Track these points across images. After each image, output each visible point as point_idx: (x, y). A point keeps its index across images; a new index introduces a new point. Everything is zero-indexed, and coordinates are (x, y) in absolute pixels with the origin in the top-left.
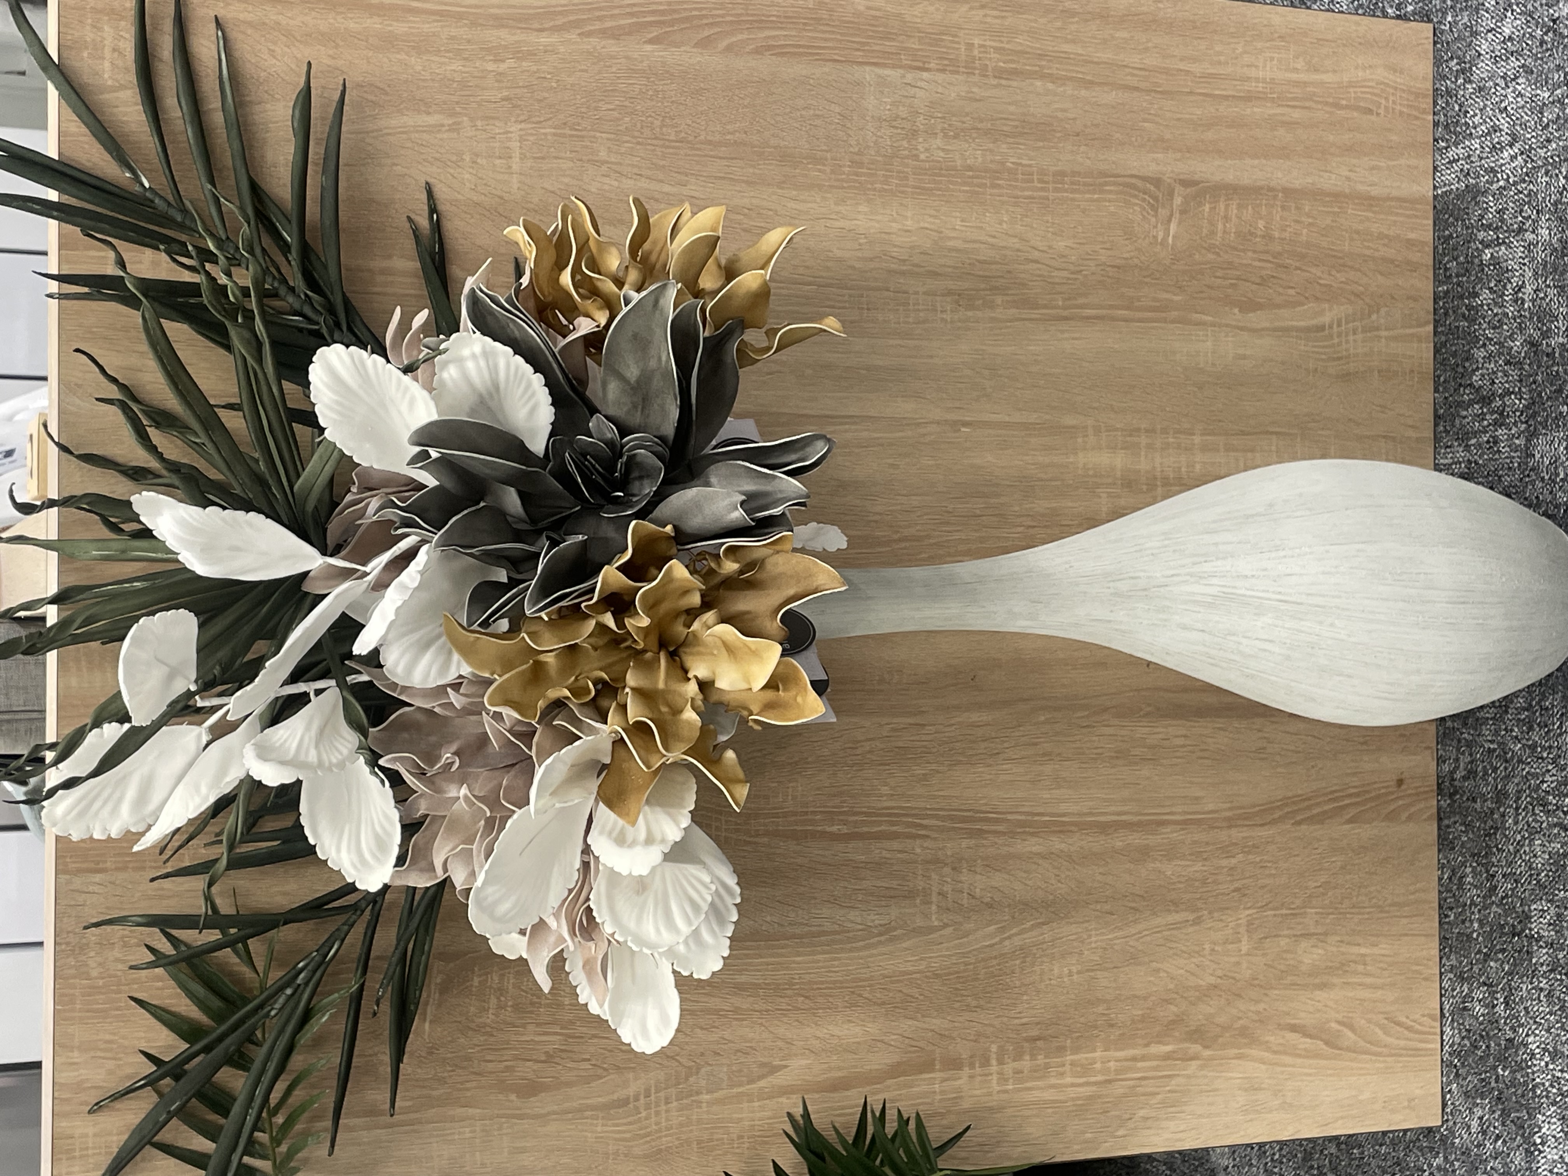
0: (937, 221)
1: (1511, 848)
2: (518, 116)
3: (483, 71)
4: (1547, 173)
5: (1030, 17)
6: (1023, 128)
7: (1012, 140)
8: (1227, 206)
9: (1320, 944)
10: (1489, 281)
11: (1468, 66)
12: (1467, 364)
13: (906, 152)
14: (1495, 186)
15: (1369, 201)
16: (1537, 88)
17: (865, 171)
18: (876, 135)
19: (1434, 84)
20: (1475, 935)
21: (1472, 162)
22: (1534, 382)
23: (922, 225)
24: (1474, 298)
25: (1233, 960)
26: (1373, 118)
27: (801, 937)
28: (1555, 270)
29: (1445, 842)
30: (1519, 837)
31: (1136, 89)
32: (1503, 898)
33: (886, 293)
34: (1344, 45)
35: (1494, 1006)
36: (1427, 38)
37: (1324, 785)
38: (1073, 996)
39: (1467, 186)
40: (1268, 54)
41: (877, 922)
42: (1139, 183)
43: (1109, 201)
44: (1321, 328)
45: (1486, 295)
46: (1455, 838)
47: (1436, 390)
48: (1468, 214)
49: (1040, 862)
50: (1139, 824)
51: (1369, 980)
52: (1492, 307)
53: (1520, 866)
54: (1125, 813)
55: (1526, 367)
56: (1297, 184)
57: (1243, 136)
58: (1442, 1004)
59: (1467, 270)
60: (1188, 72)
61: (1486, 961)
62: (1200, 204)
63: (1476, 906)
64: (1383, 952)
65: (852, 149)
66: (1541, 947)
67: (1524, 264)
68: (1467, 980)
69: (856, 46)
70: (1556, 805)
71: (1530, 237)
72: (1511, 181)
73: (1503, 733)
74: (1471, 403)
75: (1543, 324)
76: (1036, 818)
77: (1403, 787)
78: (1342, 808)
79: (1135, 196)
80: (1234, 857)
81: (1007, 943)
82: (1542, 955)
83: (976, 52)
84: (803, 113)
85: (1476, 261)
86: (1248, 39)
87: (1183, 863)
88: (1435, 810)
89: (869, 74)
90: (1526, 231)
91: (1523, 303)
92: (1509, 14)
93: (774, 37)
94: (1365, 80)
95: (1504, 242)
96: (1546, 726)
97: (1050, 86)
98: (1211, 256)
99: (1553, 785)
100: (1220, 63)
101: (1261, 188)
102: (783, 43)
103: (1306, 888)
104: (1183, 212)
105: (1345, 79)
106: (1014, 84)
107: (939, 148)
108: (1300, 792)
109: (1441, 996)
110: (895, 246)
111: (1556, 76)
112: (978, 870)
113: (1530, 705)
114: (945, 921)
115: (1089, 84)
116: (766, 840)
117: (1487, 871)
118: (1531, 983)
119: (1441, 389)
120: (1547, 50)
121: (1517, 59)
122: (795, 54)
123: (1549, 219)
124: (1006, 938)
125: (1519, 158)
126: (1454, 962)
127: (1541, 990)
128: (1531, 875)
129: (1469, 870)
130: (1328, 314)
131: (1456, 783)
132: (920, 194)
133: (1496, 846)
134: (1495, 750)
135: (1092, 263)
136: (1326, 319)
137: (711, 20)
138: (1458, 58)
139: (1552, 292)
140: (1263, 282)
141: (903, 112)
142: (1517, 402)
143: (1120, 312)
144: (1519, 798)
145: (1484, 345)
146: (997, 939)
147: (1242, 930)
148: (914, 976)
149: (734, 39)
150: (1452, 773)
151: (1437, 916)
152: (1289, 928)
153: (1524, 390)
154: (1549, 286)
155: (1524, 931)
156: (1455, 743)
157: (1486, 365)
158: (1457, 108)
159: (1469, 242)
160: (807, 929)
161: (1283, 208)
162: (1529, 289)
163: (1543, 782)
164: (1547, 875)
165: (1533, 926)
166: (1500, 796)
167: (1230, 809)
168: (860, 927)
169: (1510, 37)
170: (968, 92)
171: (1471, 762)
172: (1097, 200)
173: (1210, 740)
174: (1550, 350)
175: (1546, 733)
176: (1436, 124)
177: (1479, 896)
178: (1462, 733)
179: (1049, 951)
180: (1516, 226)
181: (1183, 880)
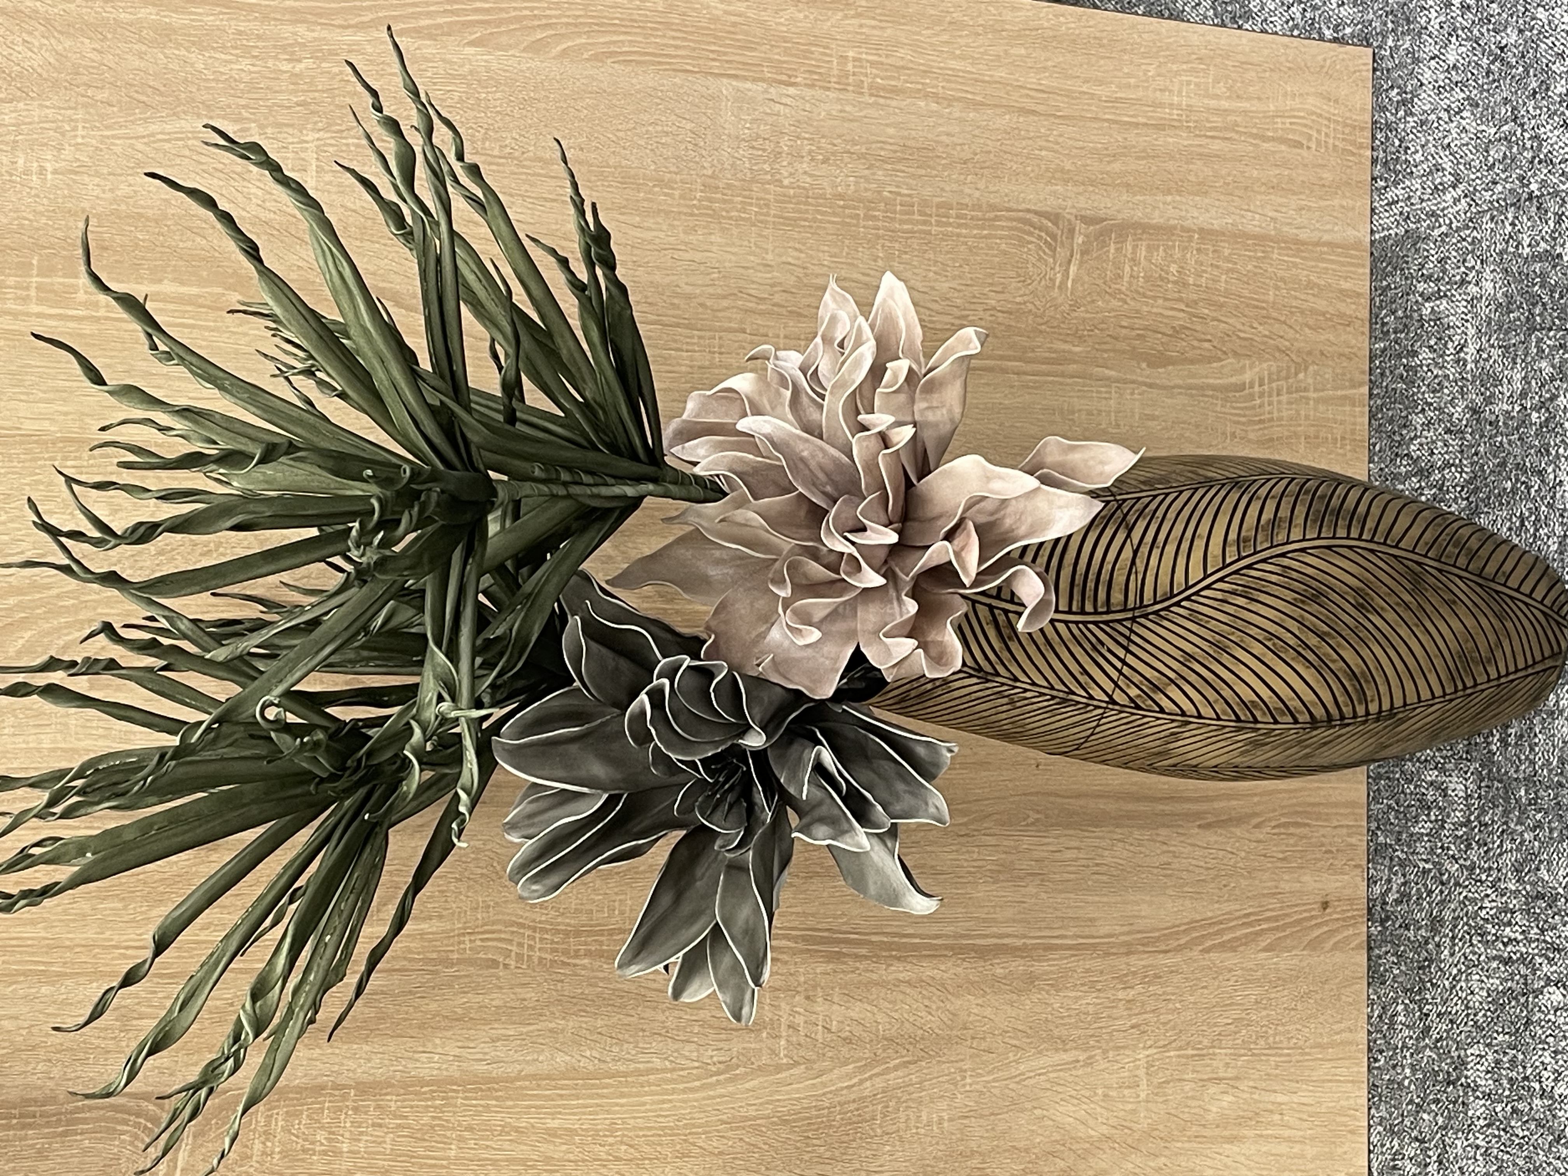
0: (803, 255)
1: (1447, 983)
2: (316, 123)
3: (274, 71)
4: (1492, 219)
5: (914, 29)
6: (902, 152)
7: (889, 167)
8: (1135, 247)
9: (1230, 1090)
10: (1430, 339)
11: (1409, 96)
12: (1404, 432)
13: (769, 177)
14: (1436, 233)
15: (1297, 245)
16: (1482, 123)
17: (719, 196)
18: (733, 157)
19: (1373, 116)
20: (1406, 1083)
21: (1412, 204)
22: (1476, 454)
23: (784, 259)
24: (1413, 357)
25: (1129, 1107)
26: (1304, 152)
27: (626, 1075)
28: (1500, 328)
29: (1375, 976)
30: (1455, 971)
31: (1034, 112)
32: (1438, 1041)
33: (742, 336)
34: (1272, 70)
35: (1427, 1165)
36: (1365, 64)
37: (1238, 907)
38: (942, 1147)
39: (1407, 231)
40: (1184, 78)
41: (715, 1059)
42: (1035, 219)
43: (1001, 239)
44: (1241, 387)
45: (1425, 355)
46: (1386, 970)
47: (1371, 461)
48: (1407, 263)
49: (908, 991)
50: (1024, 948)
51: (1287, 1133)
52: (1431, 367)
53: (1456, 1004)
54: (1008, 936)
55: (1468, 437)
56: (1216, 225)
57: (1154, 168)
58: (1370, 1162)
59: (1406, 326)
60: (1092, 96)
61: (1418, 1112)
62: (1104, 245)
63: (1408, 1049)
64: (1304, 1100)
65: (705, 172)
66: (1478, 1097)
67: (1467, 321)
68: (1398, 1134)
69: (712, 56)
70: (1495, 935)
71: (1473, 289)
72: (1453, 226)
73: (1439, 851)
74: (1408, 476)
75: (1486, 389)
76: (904, 940)
77: (1328, 911)
78: (1258, 934)
79: (1030, 234)
80: (1132, 988)
81: (868, 1084)
82: (1478, 1108)
83: (850, 67)
84: (650, 128)
85: (1415, 315)
86: (1162, 60)
87: (1073, 994)
88: (1365, 938)
89: (726, 87)
90: (1470, 283)
91: (1465, 365)
92: (1453, 40)
93: (614, 42)
94: (1292, 110)
95: (1445, 295)
96: (1485, 845)
97: (934, 106)
98: (1115, 303)
99: (1491, 913)
100: (1129, 86)
101: (1174, 227)
102: (627, 49)
103: (1215, 1025)
104: (1083, 253)
105: (1272, 108)
106: (894, 103)
107: (805, 173)
108: (1210, 914)
109: (1370, 1152)
110: (753, 282)
111: (1504, 111)
112: (836, 999)
113: (1469, 821)
114: (795, 1058)
115: (977, 105)
116: (586, 961)
117: (1420, 1010)
118: (1467, 1140)
119: (1376, 459)
120: (1494, 81)
121: (1462, 90)
122: (638, 62)
123: (1494, 270)
124: (866, 1079)
125: (1463, 201)
126: (1384, 1114)
127: (1478, 1147)
128: (1468, 1015)
129: (1400, 1008)
130: (1249, 372)
131: (1388, 908)
132: (784, 224)
133: (1430, 981)
134: (1430, 870)
135: (980, 308)
136: (1247, 377)
137: (544, 21)
138: (1399, 87)
139: (1495, 353)
140: (1176, 333)
141: (764, 130)
142: (1458, 475)
143: (1010, 364)
144: (1455, 927)
145: (1423, 410)
146: (855, 1080)
147: (1141, 1072)
148: (758, 1122)
149: (570, 44)
150: (1384, 894)
151: (1366, 1059)
152: (1194, 1071)
153: (1465, 462)
154: (1493, 346)
155: (1459, 1079)
156: (1387, 862)
157: (1425, 433)
158: (1397, 143)
159: (1408, 294)
160: (633, 1066)
161: (1199, 250)
162: (1471, 349)
163: (1481, 908)
164: (1485, 1015)
165: (1469, 1073)
166: (1436, 923)
167: (1129, 933)
168: (696, 1064)
169: (1455, 65)
170: (841, 111)
171: (1404, 884)
172: (985, 237)
173: (1106, 853)
174: (1493, 418)
175: (1486, 852)
176: (1374, 161)
177: (1411, 1038)
178: (1395, 851)
179: (915, 1096)
180: (1458, 277)
181: (1073, 1013)
